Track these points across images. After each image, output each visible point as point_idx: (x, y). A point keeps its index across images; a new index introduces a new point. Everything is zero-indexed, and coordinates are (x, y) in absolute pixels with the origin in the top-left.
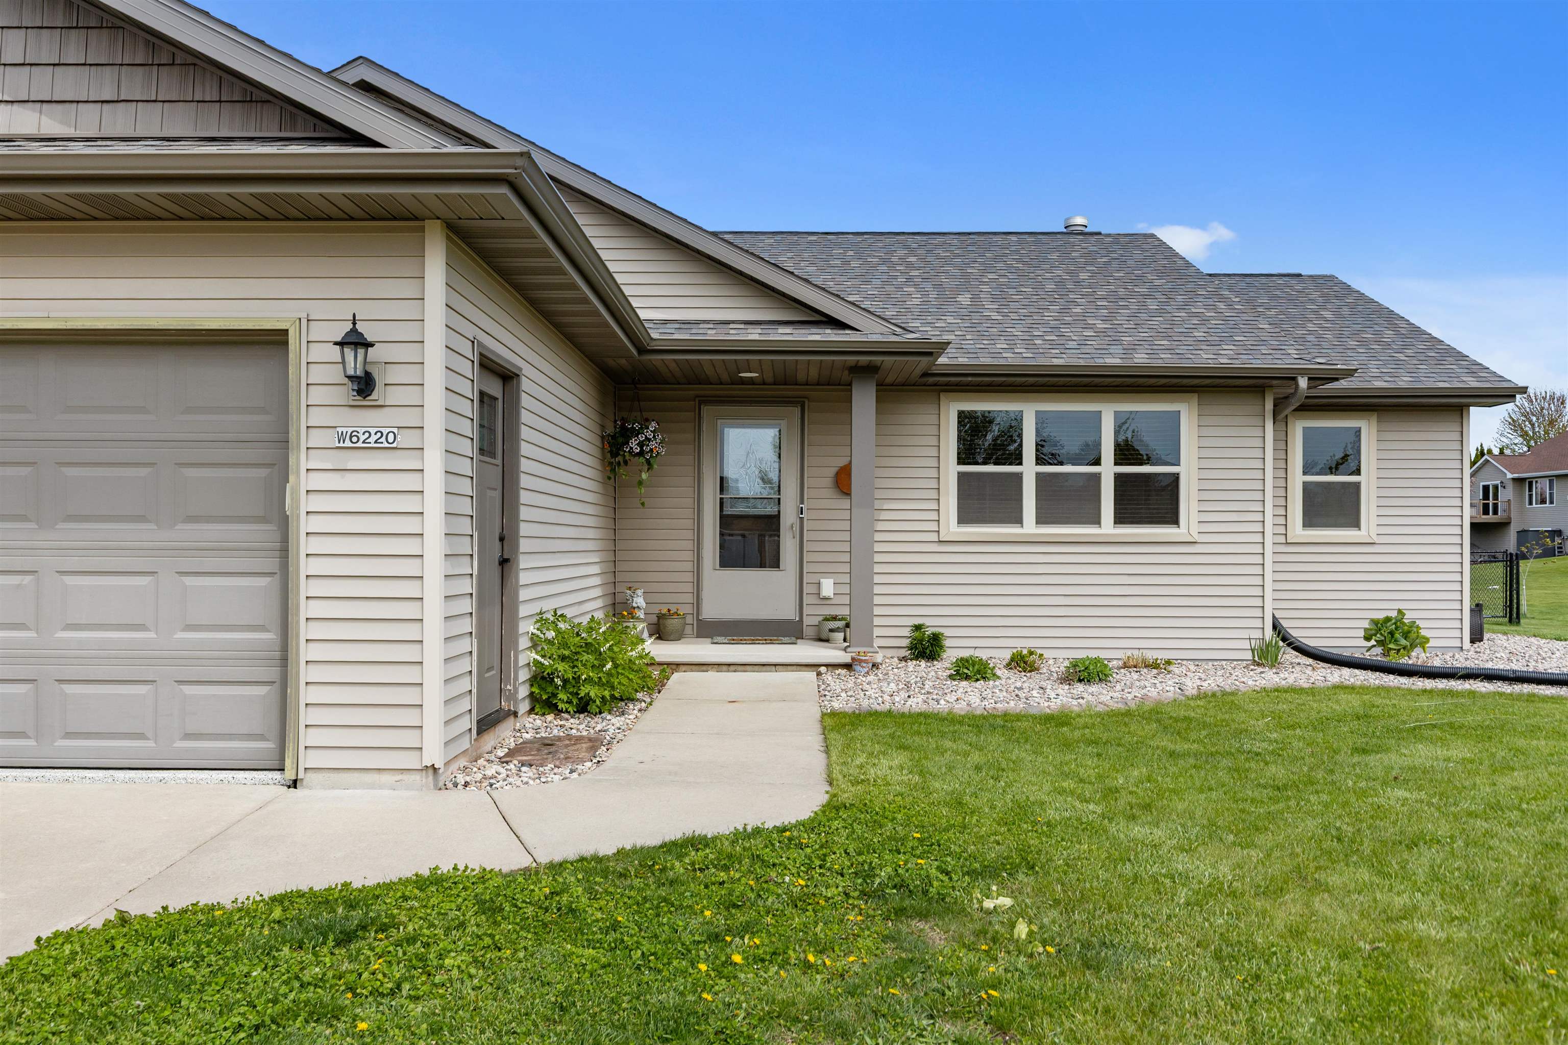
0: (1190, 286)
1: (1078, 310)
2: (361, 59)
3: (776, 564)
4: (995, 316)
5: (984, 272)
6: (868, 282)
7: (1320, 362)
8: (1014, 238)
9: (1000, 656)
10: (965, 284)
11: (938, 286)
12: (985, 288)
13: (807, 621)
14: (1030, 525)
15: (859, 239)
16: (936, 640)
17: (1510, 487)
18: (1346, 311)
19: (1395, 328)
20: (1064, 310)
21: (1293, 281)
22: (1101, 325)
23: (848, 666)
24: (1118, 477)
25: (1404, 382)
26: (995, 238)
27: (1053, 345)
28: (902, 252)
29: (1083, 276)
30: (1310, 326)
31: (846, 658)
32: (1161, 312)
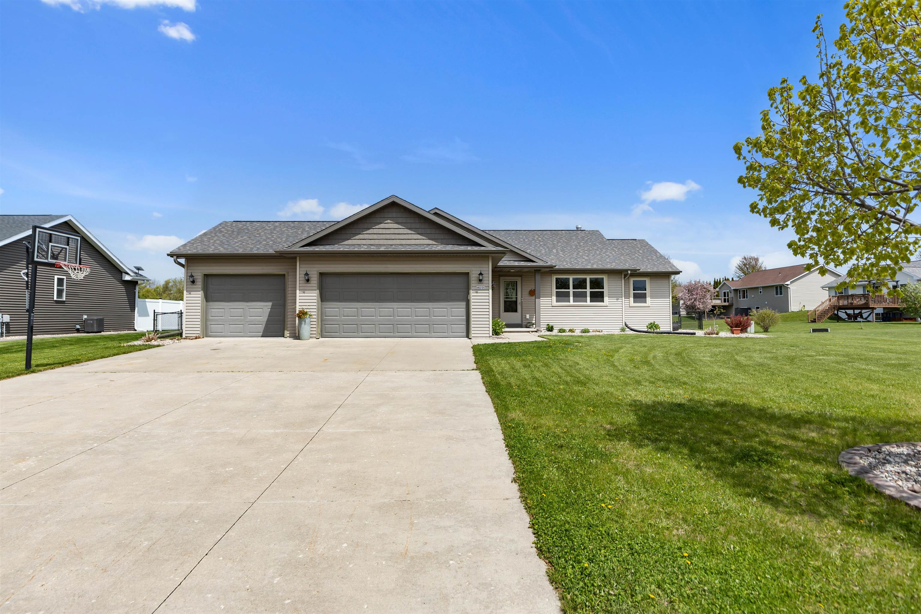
0: (607, 247)
1: (581, 254)
2: (436, 208)
3: (516, 311)
4: (562, 256)
5: (558, 243)
6: (531, 246)
7: (633, 267)
8: (563, 232)
9: (567, 329)
10: (554, 247)
11: (548, 247)
12: (559, 248)
13: (523, 324)
14: (572, 303)
15: (525, 232)
16: (552, 327)
17: (733, 292)
18: (645, 251)
19: (656, 256)
20: (578, 254)
21: (634, 241)
22: (586, 258)
23: (536, 332)
24: (591, 292)
25: (655, 270)
26: (559, 232)
27: (576, 263)
28: (537, 237)
29: (582, 244)
30: (636, 255)
31: (536, 330)
32: (600, 254)
